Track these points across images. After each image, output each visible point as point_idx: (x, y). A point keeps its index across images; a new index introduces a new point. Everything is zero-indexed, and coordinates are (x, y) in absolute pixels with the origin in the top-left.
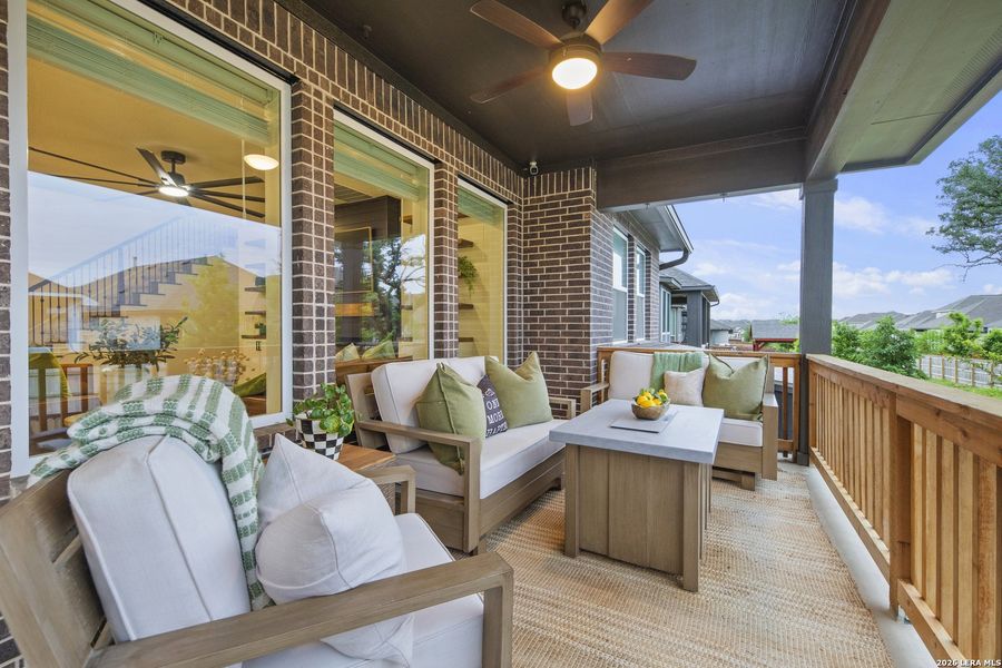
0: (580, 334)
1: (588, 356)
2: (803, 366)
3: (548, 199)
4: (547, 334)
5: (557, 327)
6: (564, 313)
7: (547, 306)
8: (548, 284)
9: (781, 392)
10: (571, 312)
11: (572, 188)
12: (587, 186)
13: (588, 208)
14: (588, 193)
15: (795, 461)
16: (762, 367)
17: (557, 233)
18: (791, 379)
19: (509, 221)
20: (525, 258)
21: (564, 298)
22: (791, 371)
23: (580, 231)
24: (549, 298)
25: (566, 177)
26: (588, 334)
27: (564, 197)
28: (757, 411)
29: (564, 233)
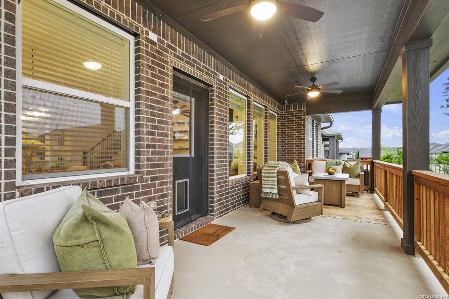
0: (302, 155)
1: (304, 162)
2: (372, 164)
3: (290, 112)
4: (290, 155)
5: (293, 153)
6: (296, 148)
7: (290, 146)
8: (290, 139)
9: (366, 172)
10: (298, 148)
11: (299, 109)
12: (304, 108)
13: (304, 115)
14: (305, 110)
15: (370, 193)
16: (360, 164)
17: (293, 123)
18: (369, 169)
19: (278, 119)
20: (282, 131)
21: (296, 144)
22: (369, 166)
23: (301, 122)
24: (290, 144)
25: (296, 105)
26: (304, 155)
27: (296, 111)
28: (358, 176)
29: (296, 123)
